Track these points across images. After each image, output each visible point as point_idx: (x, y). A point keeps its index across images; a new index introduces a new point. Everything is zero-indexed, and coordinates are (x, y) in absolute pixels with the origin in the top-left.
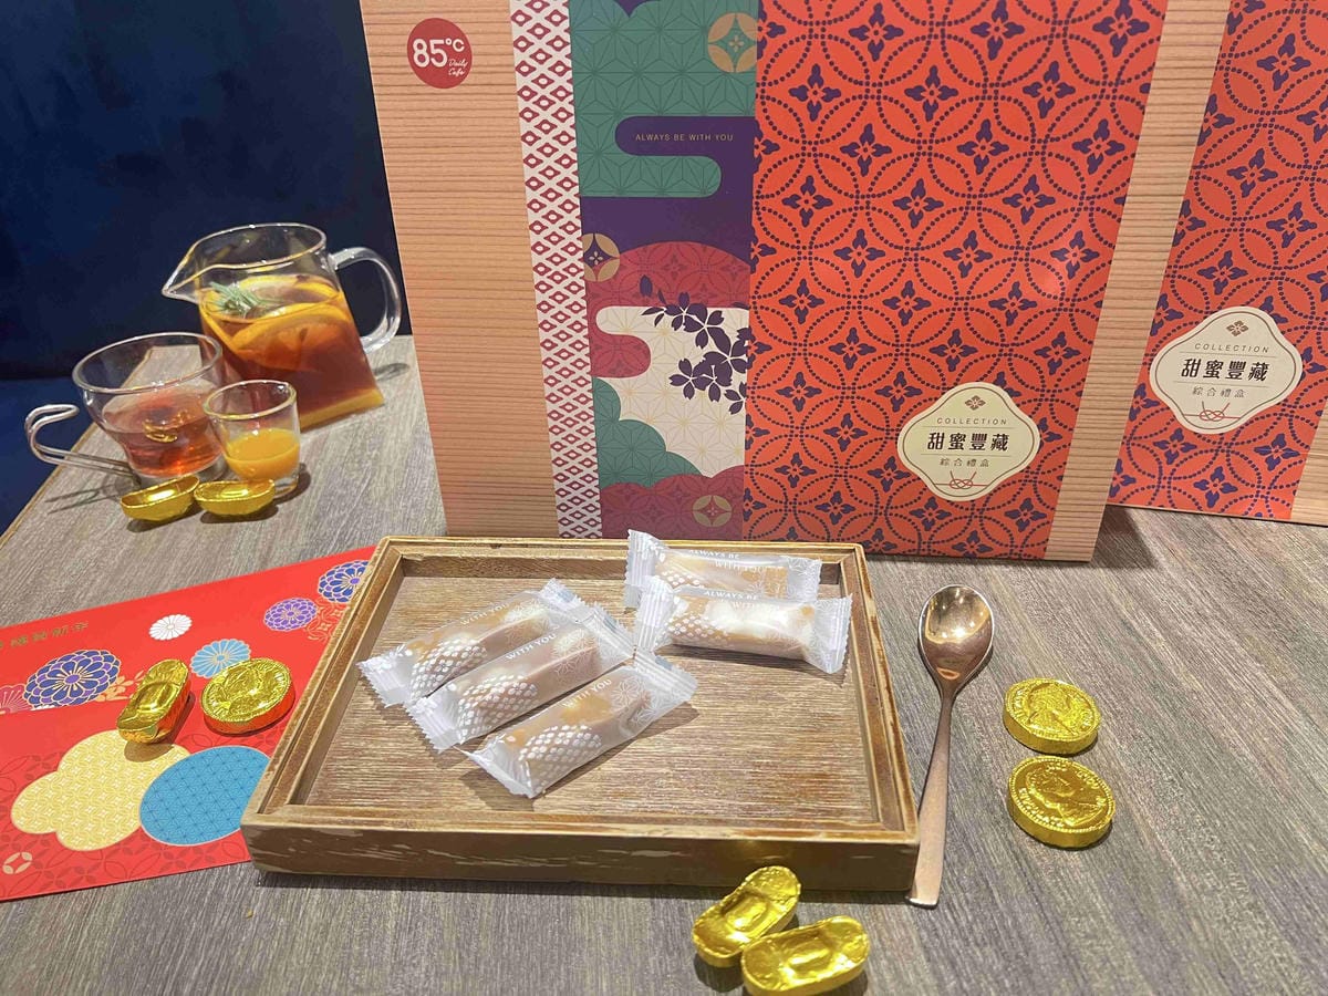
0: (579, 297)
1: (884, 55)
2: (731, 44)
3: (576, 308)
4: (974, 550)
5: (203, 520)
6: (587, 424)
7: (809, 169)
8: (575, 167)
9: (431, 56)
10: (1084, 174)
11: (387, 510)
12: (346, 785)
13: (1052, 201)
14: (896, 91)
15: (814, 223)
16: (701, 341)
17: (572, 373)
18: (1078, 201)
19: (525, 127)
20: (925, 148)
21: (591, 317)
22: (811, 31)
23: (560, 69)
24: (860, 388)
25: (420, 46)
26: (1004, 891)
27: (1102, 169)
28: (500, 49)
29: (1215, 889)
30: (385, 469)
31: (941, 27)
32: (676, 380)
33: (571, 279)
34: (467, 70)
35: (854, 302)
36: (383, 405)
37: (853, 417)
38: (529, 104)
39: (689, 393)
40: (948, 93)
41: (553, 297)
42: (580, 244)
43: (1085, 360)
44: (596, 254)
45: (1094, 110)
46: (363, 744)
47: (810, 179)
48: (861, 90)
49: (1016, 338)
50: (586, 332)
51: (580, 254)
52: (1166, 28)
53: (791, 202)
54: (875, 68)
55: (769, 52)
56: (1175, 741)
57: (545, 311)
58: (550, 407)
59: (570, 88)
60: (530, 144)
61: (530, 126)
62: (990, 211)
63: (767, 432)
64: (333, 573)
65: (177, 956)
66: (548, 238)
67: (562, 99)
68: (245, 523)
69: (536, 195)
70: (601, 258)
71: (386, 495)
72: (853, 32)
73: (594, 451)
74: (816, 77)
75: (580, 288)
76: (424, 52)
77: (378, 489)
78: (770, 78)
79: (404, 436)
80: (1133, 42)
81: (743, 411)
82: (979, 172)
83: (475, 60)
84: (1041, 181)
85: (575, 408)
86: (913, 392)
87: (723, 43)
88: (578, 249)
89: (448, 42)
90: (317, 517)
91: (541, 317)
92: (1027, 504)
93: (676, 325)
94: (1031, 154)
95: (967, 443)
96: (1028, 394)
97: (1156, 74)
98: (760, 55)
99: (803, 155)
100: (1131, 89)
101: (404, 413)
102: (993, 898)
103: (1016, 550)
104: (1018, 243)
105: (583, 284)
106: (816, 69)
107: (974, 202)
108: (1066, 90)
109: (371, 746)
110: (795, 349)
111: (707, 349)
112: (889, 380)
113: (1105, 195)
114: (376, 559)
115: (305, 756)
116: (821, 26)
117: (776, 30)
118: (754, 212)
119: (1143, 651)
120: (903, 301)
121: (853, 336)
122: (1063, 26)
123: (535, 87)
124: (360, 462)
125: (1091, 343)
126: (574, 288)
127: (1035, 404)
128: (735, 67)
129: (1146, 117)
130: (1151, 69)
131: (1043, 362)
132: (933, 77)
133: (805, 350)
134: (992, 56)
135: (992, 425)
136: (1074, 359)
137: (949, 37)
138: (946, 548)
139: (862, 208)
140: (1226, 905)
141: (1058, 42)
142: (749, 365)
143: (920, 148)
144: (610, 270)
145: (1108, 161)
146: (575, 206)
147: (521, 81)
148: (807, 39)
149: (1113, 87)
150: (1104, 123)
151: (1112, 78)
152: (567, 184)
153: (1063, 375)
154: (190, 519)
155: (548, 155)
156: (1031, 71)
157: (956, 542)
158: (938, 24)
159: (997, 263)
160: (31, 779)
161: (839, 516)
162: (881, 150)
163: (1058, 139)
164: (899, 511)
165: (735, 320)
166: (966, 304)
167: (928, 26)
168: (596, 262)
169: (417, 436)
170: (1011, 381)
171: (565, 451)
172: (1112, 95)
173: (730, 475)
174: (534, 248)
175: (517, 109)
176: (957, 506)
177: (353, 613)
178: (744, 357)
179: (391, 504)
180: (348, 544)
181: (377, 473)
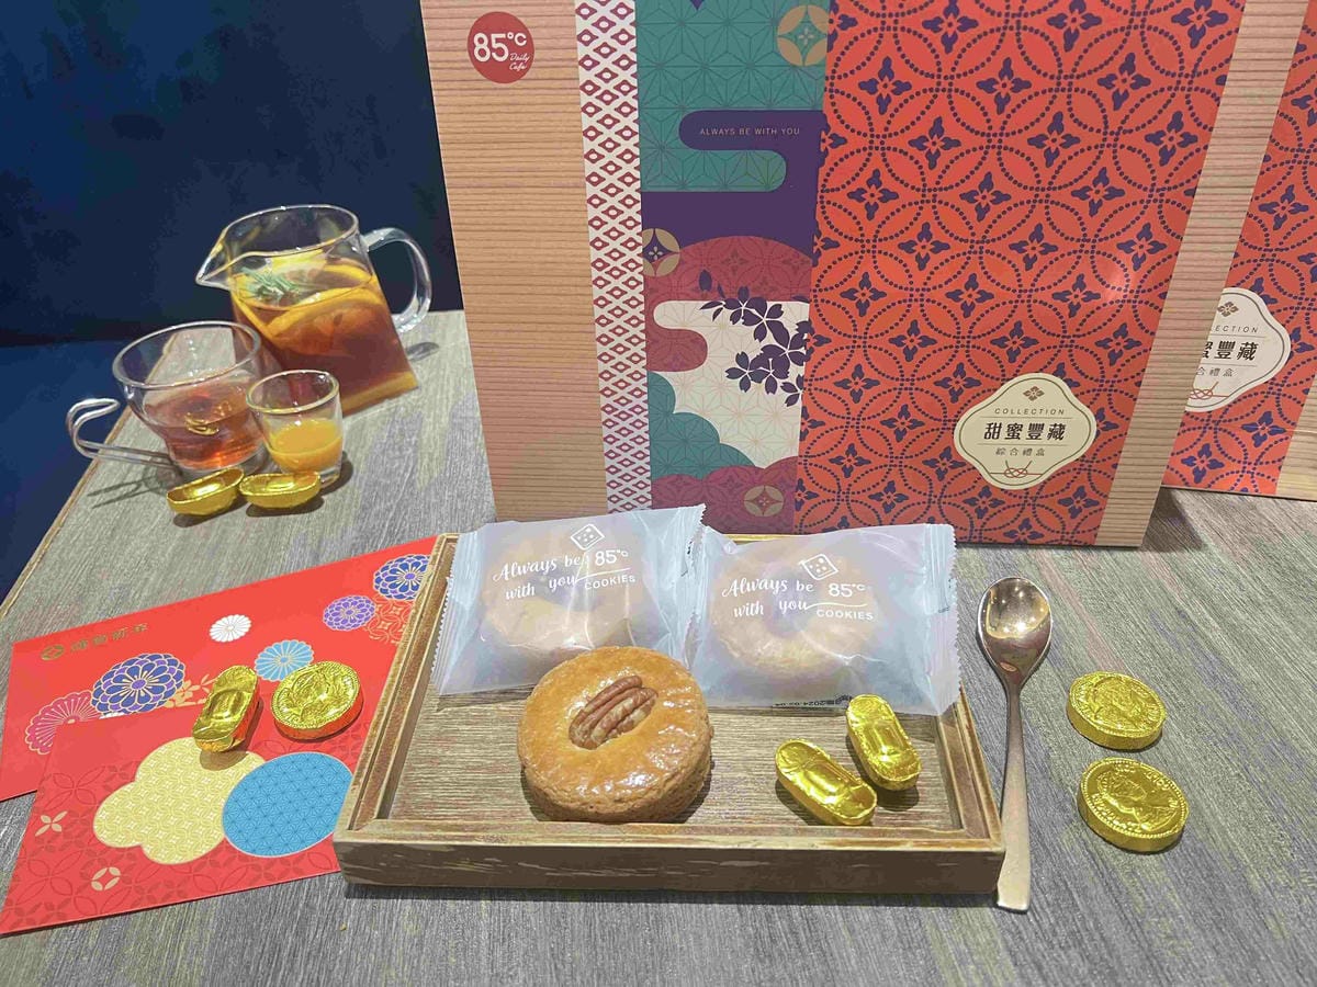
0: (638, 292)
1: (957, 47)
2: (801, 37)
3: (634, 303)
4: (1025, 536)
5: (249, 513)
6: (641, 417)
7: (876, 162)
8: (637, 162)
9: (492, 50)
10: (1156, 166)
11: (433, 500)
12: (427, 794)
13: (1121, 193)
14: (968, 84)
15: (879, 215)
16: (759, 335)
17: (627, 367)
18: (1148, 193)
19: (587, 122)
20: (995, 141)
21: (649, 313)
22: (883, 23)
23: (624, 63)
24: (918, 379)
25: (481, 41)
26: (1083, 891)
27: (1174, 161)
28: (563, 42)
29: (1288, 887)
30: (427, 457)
31: (1017, 18)
32: (732, 373)
33: (629, 274)
34: (528, 64)
35: (917, 295)
36: (417, 388)
37: (911, 409)
38: (592, 99)
39: (745, 386)
40: (1020, 85)
41: (610, 293)
42: (639, 239)
43: (1145, 351)
44: (656, 249)
45: (1169, 101)
46: (439, 751)
47: (876, 173)
48: (933, 83)
49: (1078, 330)
50: (642, 326)
51: (640, 250)
52: (1245, 20)
53: (857, 195)
54: (947, 61)
55: (839, 45)
56: (1238, 734)
57: (602, 307)
58: (604, 401)
59: (634, 82)
60: (592, 139)
61: (593, 121)
62: (1058, 204)
63: (823, 424)
64: (387, 568)
65: (277, 971)
66: (607, 234)
67: (625, 93)
68: (292, 516)
69: (597, 190)
70: (660, 253)
71: (430, 485)
72: (926, 24)
73: (647, 444)
74: (886, 70)
75: (639, 283)
76: (484, 46)
77: (422, 479)
78: (839, 71)
79: (443, 420)
80: (1212, 33)
81: (799, 403)
82: (1048, 165)
83: (536, 56)
84: (1112, 174)
85: (629, 401)
86: (971, 383)
87: (792, 37)
88: (638, 244)
89: (510, 35)
90: (364, 508)
91: (598, 312)
92: (1080, 492)
93: (734, 319)
94: (1102, 146)
95: (1024, 433)
96: (1086, 384)
97: (1233, 66)
98: (830, 48)
99: (871, 148)
100: (1207, 82)
101: (438, 397)
102: (1073, 899)
103: (1066, 537)
104: (1085, 235)
105: (641, 278)
106: (887, 62)
107: (1042, 195)
108: (1141, 82)
109: (448, 753)
110: (855, 342)
111: (765, 342)
112: (949, 372)
113: (1175, 187)
114: (435, 558)
115: (387, 767)
116: (894, 18)
117: (848, 22)
118: (819, 206)
119: (1199, 640)
120: (966, 293)
121: (914, 329)
122: (1142, 17)
123: (598, 82)
124: (400, 449)
125: (1153, 334)
126: (632, 283)
127: (1093, 394)
128: (804, 60)
129: (1221, 109)
130: (1228, 61)
131: (1103, 354)
132: (1007, 70)
133: (865, 342)
134: (1068, 47)
135: (1049, 415)
136: (1135, 350)
137: (1025, 28)
138: (998, 536)
139: (928, 201)
140: (1300, 902)
141: (1135, 34)
142: (807, 358)
143: (989, 141)
144: (668, 265)
145: (1181, 153)
146: (636, 202)
147: (584, 75)
148: (879, 31)
149: (1190, 79)
150: (1178, 116)
151: (1188, 70)
152: (629, 179)
153: (1123, 365)
154: (235, 512)
155: (610, 150)
156: (1106, 63)
157: (1007, 529)
158: (1013, 16)
159: (1063, 256)
160: (110, 790)
161: (893, 505)
162: (951, 143)
163: (1131, 131)
164: (952, 500)
165: (794, 313)
166: (1030, 296)
167: (1003, 18)
168: (656, 258)
170: (1071, 372)
171: (618, 443)
172: (1187, 86)
173: (784, 465)
174: (592, 244)
175: (579, 104)
176: (1010, 494)
177: (418, 616)
178: (803, 350)
179: (437, 494)
180: (399, 537)
181: (419, 461)
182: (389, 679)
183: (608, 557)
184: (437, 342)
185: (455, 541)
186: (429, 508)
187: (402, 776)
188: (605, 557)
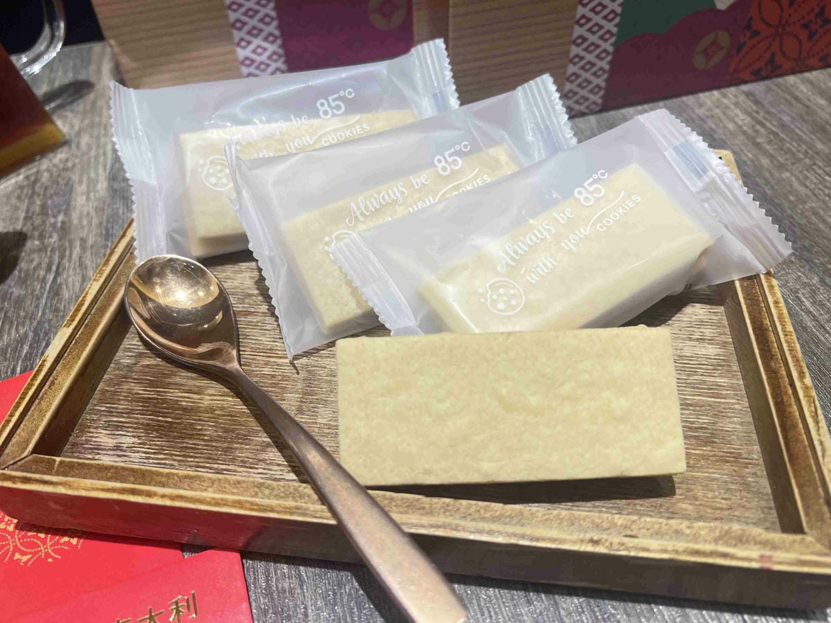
30: (78, 243)
36: (64, 143)
79: (99, 186)
101: (93, 153)
169: (116, 186)
181: (67, 253)
184: (93, 79)
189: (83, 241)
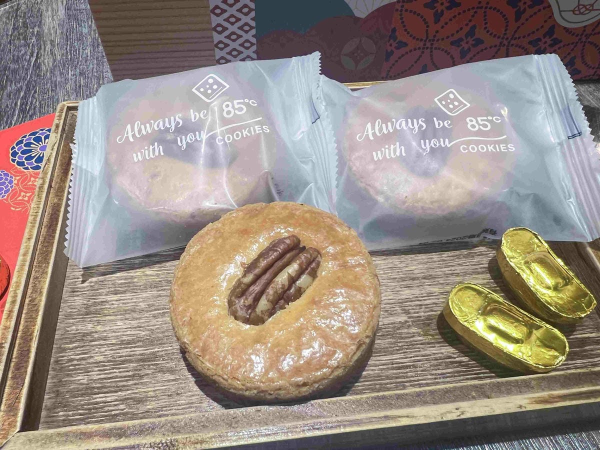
11: (59, 79)
12: (82, 379)
30: (49, 43)
46: (90, 326)
64: (21, 142)
71: (55, 67)
77: (47, 62)
79: (59, 13)
109: (99, 328)
114: (57, 126)
115: (27, 361)
124: (25, 39)
177: (46, 186)
179: (61, 74)
180: (31, 113)
181: (43, 47)
182: (20, 258)
183: (237, 107)
185: (75, 108)
186: (56, 86)
187: (52, 360)
188: (233, 107)
189: (52, 42)
